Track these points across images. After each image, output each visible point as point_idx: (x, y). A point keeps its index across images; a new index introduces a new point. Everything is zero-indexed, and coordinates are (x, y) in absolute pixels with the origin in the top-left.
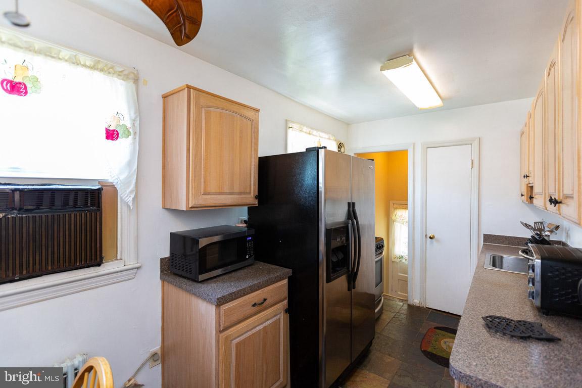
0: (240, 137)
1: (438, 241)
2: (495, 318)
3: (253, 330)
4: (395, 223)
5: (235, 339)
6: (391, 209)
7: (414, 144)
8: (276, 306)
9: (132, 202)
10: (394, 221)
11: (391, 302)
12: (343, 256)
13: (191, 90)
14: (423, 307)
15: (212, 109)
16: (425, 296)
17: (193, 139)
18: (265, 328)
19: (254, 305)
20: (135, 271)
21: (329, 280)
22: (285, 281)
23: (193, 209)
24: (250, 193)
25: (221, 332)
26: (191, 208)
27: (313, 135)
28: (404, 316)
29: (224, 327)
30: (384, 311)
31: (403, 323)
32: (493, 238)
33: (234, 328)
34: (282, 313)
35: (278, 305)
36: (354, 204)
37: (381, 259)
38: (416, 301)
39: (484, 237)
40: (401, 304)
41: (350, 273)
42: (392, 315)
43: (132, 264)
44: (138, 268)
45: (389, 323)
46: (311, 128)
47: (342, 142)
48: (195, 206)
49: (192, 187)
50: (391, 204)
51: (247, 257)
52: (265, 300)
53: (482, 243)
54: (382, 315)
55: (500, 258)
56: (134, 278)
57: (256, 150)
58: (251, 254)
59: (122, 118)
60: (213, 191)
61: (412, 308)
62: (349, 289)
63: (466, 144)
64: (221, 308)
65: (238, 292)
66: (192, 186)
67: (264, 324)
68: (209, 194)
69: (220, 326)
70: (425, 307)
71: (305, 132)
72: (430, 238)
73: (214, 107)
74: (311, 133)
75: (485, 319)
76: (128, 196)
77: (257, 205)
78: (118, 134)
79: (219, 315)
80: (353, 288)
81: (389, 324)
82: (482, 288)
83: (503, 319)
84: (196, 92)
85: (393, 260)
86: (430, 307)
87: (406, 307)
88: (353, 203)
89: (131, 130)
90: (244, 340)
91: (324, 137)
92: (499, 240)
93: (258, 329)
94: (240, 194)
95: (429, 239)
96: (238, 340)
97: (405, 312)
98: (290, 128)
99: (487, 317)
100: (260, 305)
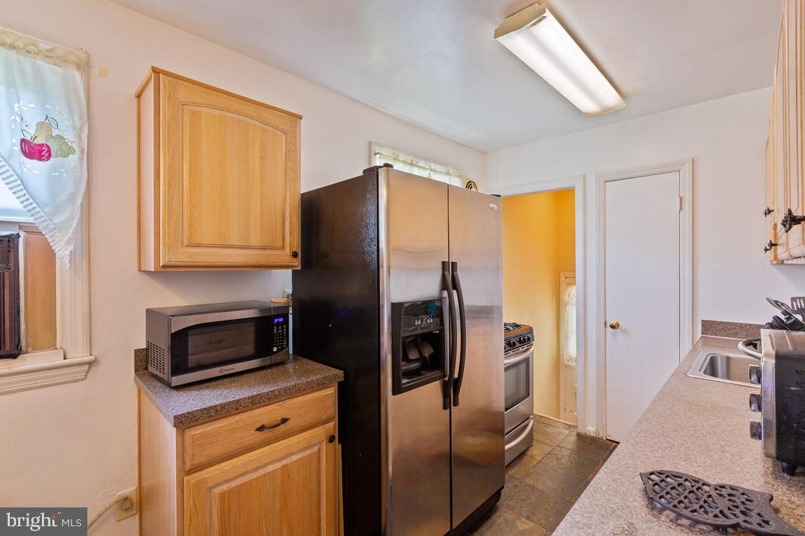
0: (261, 157)
1: (625, 332)
2: (667, 477)
3: (260, 471)
4: (568, 306)
5: (219, 485)
6: (563, 285)
7: (584, 178)
8: (310, 431)
9: (69, 258)
10: (566, 304)
11: (550, 429)
12: (432, 351)
13: (161, 74)
14: (602, 439)
15: (202, 109)
16: (604, 422)
17: (165, 156)
18: (285, 466)
19: (261, 429)
20: (86, 367)
21: (397, 390)
22: (332, 391)
23: (168, 270)
24: (283, 248)
25: (189, 472)
26: (163, 266)
27: (418, 166)
28: (566, 453)
29: (192, 465)
30: (534, 443)
31: (563, 464)
32: (718, 328)
33: (217, 467)
34: (324, 444)
35: (316, 429)
36: (454, 265)
37: (527, 361)
38: (591, 429)
39: (703, 326)
40: (567, 432)
41: (447, 379)
42: (547, 449)
43: (79, 355)
44: (90, 364)
45: (539, 462)
46: (416, 156)
47: (472, 179)
48: (170, 263)
49: (164, 234)
50: (562, 278)
51: (275, 349)
52: (284, 421)
53: (699, 334)
54: (530, 450)
55: (725, 360)
56: (85, 378)
57: (296, 180)
58: (282, 345)
59: (54, 124)
60: (207, 241)
61: (581, 438)
62: (446, 406)
63: (670, 172)
64: (187, 433)
65: (223, 406)
66: (164, 232)
67: (285, 461)
68: (199, 246)
69: (184, 462)
70: (605, 439)
71: (404, 162)
72: (612, 327)
73: (209, 106)
74: (414, 162)
75: (646, 477)
76: (64, 249)
77: (299, 268)
78: (49, 151)
79: (183, 444)
80: (454, 405)
81: (538, 465)
82: (669, 412)
83: (686, 480)
84: (170, 79)
85: (566, 363)
86: (613, 439)
87: (573, 438)
88: (452, 263)
89: (75, 146)
90: (240, 487)
91: (439, 170)
92: (729, 330)
93: (270, 468)
94: (264, 248)
95: (609, 329)
96: (225, 487)
97: (570, 446)
98: (376, 154)
99: (652, 473)
100: (272, 430)
